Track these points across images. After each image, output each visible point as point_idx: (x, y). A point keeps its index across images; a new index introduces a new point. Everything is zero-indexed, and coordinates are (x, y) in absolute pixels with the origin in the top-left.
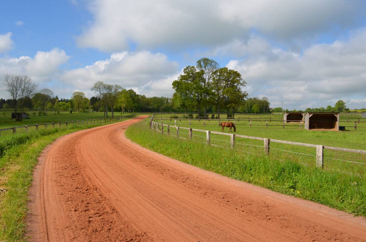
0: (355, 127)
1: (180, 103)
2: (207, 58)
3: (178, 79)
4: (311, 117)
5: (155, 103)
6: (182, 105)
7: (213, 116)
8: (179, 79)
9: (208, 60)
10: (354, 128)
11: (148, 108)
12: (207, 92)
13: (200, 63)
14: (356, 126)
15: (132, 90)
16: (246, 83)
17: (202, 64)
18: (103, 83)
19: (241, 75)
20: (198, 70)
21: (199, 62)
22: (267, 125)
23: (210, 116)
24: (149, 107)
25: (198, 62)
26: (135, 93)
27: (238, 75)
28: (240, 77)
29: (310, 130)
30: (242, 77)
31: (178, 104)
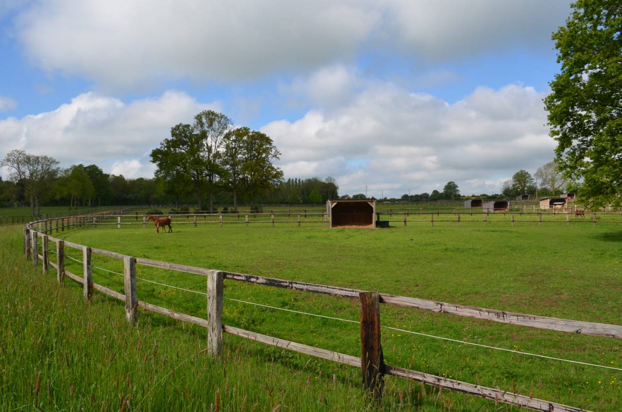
0: (405, 222)
1: (164, 189)
2: (212, 111)
3: (160, 146)
4: (334, 207)
5: (141, 190)
6: (169, 192)
7: (226, 209)
8: (162, 147)
9: (213, 113)
10: (403, 223)
11: (128, 197)
12: (213, 169)
13: (201, 118)
14: (406, 219)
15: (96, 166)
16: (281, 154)
17: (204, 120)
18: (24, 153)
19: (272, 141)
20: (197, 132)
21: (199, 118)
22: (273, 222)
23: (221, 209)
24: (131, 195)
25: (196, 118)
26: (102, 172)
27: (268, 141)
28: (270, 144)
29: (333, 228)
30: (274, 144)
31: (161, 190)
